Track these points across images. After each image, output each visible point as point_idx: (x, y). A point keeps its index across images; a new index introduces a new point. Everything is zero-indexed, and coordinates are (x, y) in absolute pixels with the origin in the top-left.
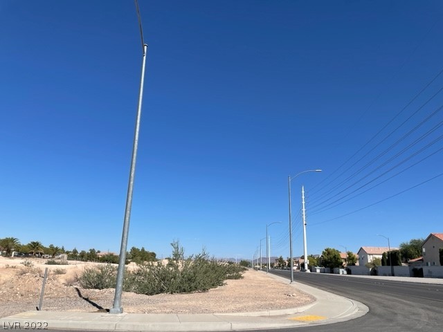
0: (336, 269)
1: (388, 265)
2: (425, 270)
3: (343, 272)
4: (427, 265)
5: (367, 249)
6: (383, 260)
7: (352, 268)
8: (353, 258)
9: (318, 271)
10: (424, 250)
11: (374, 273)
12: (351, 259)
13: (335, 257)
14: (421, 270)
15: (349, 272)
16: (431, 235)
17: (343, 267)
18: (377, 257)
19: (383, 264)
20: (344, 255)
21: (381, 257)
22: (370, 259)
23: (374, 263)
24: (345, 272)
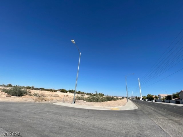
0: (152, 100)
1: (168, 99)
2: (180, 101)
3: (154, 101)
4: (182, 100)
5: (161, 95)
6: (166, 98)
7: (157, 100)
8: (157, 97)
9: (147, 100)
10: (180, 95)
11: (164, 102)
12: (156, 97)
13: (151, 97)
14: (179, 101)
15: (156, 101)
16: (181, 91)
17: (154, 100)
18: (164, 97)
19: (166, 99)
20: (154, 96)
21: (165, 97)
22: (162, 98)
23: (163, 99)
24: (155, 101)
